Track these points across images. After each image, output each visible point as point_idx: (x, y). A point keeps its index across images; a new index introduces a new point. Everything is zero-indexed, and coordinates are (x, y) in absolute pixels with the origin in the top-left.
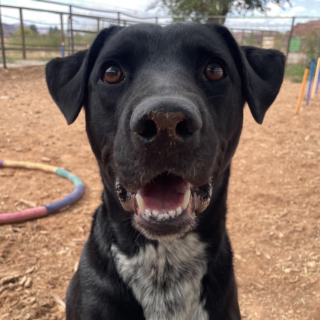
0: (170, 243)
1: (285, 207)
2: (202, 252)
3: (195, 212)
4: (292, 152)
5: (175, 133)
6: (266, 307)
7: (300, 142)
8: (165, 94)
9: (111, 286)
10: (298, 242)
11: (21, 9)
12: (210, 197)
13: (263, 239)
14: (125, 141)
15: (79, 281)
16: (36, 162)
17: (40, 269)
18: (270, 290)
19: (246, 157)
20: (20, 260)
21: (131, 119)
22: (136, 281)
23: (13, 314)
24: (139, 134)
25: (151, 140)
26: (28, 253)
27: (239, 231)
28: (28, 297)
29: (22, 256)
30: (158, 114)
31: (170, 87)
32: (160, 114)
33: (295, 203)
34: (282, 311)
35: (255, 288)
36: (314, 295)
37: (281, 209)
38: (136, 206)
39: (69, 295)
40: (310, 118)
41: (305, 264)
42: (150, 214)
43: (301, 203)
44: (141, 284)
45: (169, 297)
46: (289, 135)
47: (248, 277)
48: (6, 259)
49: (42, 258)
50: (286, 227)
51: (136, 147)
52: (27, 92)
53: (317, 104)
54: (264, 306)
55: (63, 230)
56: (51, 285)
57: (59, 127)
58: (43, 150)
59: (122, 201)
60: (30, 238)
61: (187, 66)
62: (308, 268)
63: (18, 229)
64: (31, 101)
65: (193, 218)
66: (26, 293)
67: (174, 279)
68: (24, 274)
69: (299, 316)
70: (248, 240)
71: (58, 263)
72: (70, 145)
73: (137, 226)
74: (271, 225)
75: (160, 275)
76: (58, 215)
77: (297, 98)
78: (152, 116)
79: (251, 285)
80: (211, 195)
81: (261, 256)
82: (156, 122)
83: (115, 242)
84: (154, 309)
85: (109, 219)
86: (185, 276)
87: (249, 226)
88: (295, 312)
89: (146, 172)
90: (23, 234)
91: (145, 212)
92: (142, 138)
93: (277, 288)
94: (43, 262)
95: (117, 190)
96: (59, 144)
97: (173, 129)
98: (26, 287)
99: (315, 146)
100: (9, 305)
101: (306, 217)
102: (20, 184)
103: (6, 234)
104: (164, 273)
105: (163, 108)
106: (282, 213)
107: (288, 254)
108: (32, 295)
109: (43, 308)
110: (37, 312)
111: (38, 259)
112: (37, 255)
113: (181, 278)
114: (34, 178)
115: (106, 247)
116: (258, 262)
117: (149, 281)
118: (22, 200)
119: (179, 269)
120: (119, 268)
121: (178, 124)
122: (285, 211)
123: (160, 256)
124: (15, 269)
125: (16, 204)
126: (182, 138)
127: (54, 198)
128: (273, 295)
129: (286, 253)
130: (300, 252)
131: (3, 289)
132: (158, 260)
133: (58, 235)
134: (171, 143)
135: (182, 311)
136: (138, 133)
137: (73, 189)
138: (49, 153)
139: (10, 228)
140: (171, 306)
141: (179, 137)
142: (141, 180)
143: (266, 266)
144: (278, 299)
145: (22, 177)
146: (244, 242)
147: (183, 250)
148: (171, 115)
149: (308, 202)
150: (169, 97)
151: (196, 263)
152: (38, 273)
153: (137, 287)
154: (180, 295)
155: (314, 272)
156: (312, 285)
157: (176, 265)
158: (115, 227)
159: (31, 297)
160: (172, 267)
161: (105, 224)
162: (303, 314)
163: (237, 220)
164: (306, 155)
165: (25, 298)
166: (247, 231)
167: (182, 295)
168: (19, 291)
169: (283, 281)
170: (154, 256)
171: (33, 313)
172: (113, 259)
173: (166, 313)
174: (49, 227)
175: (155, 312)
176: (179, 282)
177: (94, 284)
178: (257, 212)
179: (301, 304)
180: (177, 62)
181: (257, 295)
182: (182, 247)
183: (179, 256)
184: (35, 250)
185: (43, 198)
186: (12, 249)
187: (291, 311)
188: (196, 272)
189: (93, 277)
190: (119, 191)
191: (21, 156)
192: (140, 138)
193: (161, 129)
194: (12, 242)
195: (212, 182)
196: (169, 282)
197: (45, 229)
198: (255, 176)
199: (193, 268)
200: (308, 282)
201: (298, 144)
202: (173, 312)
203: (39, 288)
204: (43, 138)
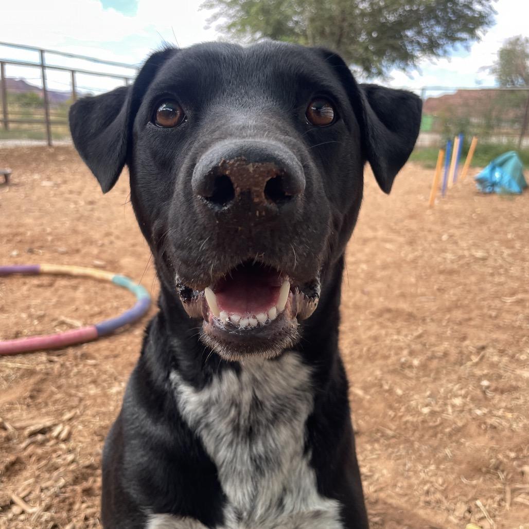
0: (260, 367)
1: (419, 325)
2: (306, 379)
3: (297, 318)
4: (426, 255)
5: (264, 197)
6: (399, 461)
7: (435, 242)
8: (247, 136)
9: (169, 434)
10: (438, 372)
11: (73, 72)
12: (318, 297)
13: (391, 368)
14: (185, 211)
15: (121, 428)
16: (86, 266)
17: (84, 414)
18: (402, 438)
19: (367, 262)
20: (55, 402)
21: (194, 175)
22: (207, 426)
23: (42, 480)
24: (207, 198)
25: (226, 208)
26: (67, 391)
27: (360, 357)
28: (64, 454)
29: (59, 396)
30: (236, 165)
31: (255, 126)
32: (239, 165)
33: (432, 320)
34: (420, 467)
35: (382, 436)
36: (462, 444)
37: (415, 327)
38: (206, 309)
39: (107, 450)
40: (447, 212)
41: (448, 401)
42: (227, 320)
43: (440, 321)
44: (216, 431)
45: (257, 449)
46: (421, 234)
47: (373, 420)
48: (34, 401)
49: (87, 397)
50: (422, 352)
51: (202, 218)
52: (78, 177)
53: (456, 195)
54: (395, 461)
55: (119, 360)
56: (98, 435)
57: (119, 222)
58: (95, 251)
59: (184, 302)
60: (71, 371)
61: (281, 102)
62: (453, 406)
63: (55, 358)
64: (82, 188)
65: (294, 326)
66: (61, 449)
67: (264, 422)
68: (60, 421)
69: (443, 473)
70: (371, 370)
71: (110, 405)
72: (134, 245)
73: (208, 340)
74: (401, 349)
75: (244, 415)
76: (112, 338)
77: (430, 187)
78: (226, 169)
79: (378, 431)
80: (319, 294)
81: (391, 391)
82: (233, 178)
83: (177, 367)
84: (233, 468)
85: (169, 333)
86: (282, 417)
87: (373, 350)
88: (438, 468)
89: (219, 259)
90: (62, 365)
91: (219, 316)
92: (211, 205)
93: (413, 434)
94: (89, 404)
95: (178, 286)
96: (119, 244)
97: (261, 189)
98: (62, 439)
99: (455, 248)
100: (35, 467)
101: (447, 339)
102: (61, 296)
103: (38, 364)
104: (250, 413)
105: (244, 155)
106: (416, 334)
107: (426, 389)
108: (70, 451)
109: (84, 470)
110: (76, 476)
111: (81, 400)
112: (80, 394)
113: (276, 419)
114: (81, 289)
115: (162, 375)
116: (385, 400)
117: (228, 426)
118: (63, 318)
119: (272, 406)
120: (182, 405)
121: (268, 182)
122: (420, 331)
123: (245, 388)
124: (47, 414)
125: (54, 323)
126: (275, 205)
127: (107, 315)
128: (407, 445)
129: (423, 387)
130: (442, 386)
131: (29, 443)
132: (242, 393)
133: (112, 366)
134: (258, 212)
135: (276, 471)
136: (204, 197)
137: (135, 303)
138: (104, 256)
139: (43, 357)
140: (261, 463)
141: (270, 204)
142: (211, 272)
143: (397, 405)
144: (414, 450)
145: (65, 287)
146: (366, 373)
147: (278, 378)
148: (257, 167)
149: (449, 319)
150: (253, 140)
151: (297, 397)
152: (81, 419)
153: (208, 434)
154: (273, 445)
155: (462, 411)
156: (458, 430)
157: (268, 400)
158: (176, 345)
159: (68, 454)
160: (262, 403)
161: (162, 340)
162: (448, 470)
163: (357, 342)
164: (445, 259)
165: (59, 456)
166: (371, 357)
167: (276, 445)
168: (51, 446)
169: (420, 424)
170: (235, 387)
171: (70, 478)
172: (172, 392)
173: (252, 473)
174: (100, 355)
175: (235, 473)
176: (271, 426)
177: (143, 431)
178: (383, 332)
179: (446, 457)
180: (266, 95)
181: (386, 446)
182: (276, 373)
183: (272, 385)
184: (77, 387)
185: (92, 316)
186: (44, 386)
187: (433, 467)
188: (298, 410)
189: (142, 420)
190: (180, 287)
191: (66, 259)
192: (207, 205)
193: (241, 189)
194: (44, 377)
195: (321, 275)
196: (257, 426)
197: (93, 358)
198: (380, 285)
199: (293, 404)
200: (453, 426)
201: (433, 245)
202: (263, 472)
203: (80, 442)
204: (96, 235)
